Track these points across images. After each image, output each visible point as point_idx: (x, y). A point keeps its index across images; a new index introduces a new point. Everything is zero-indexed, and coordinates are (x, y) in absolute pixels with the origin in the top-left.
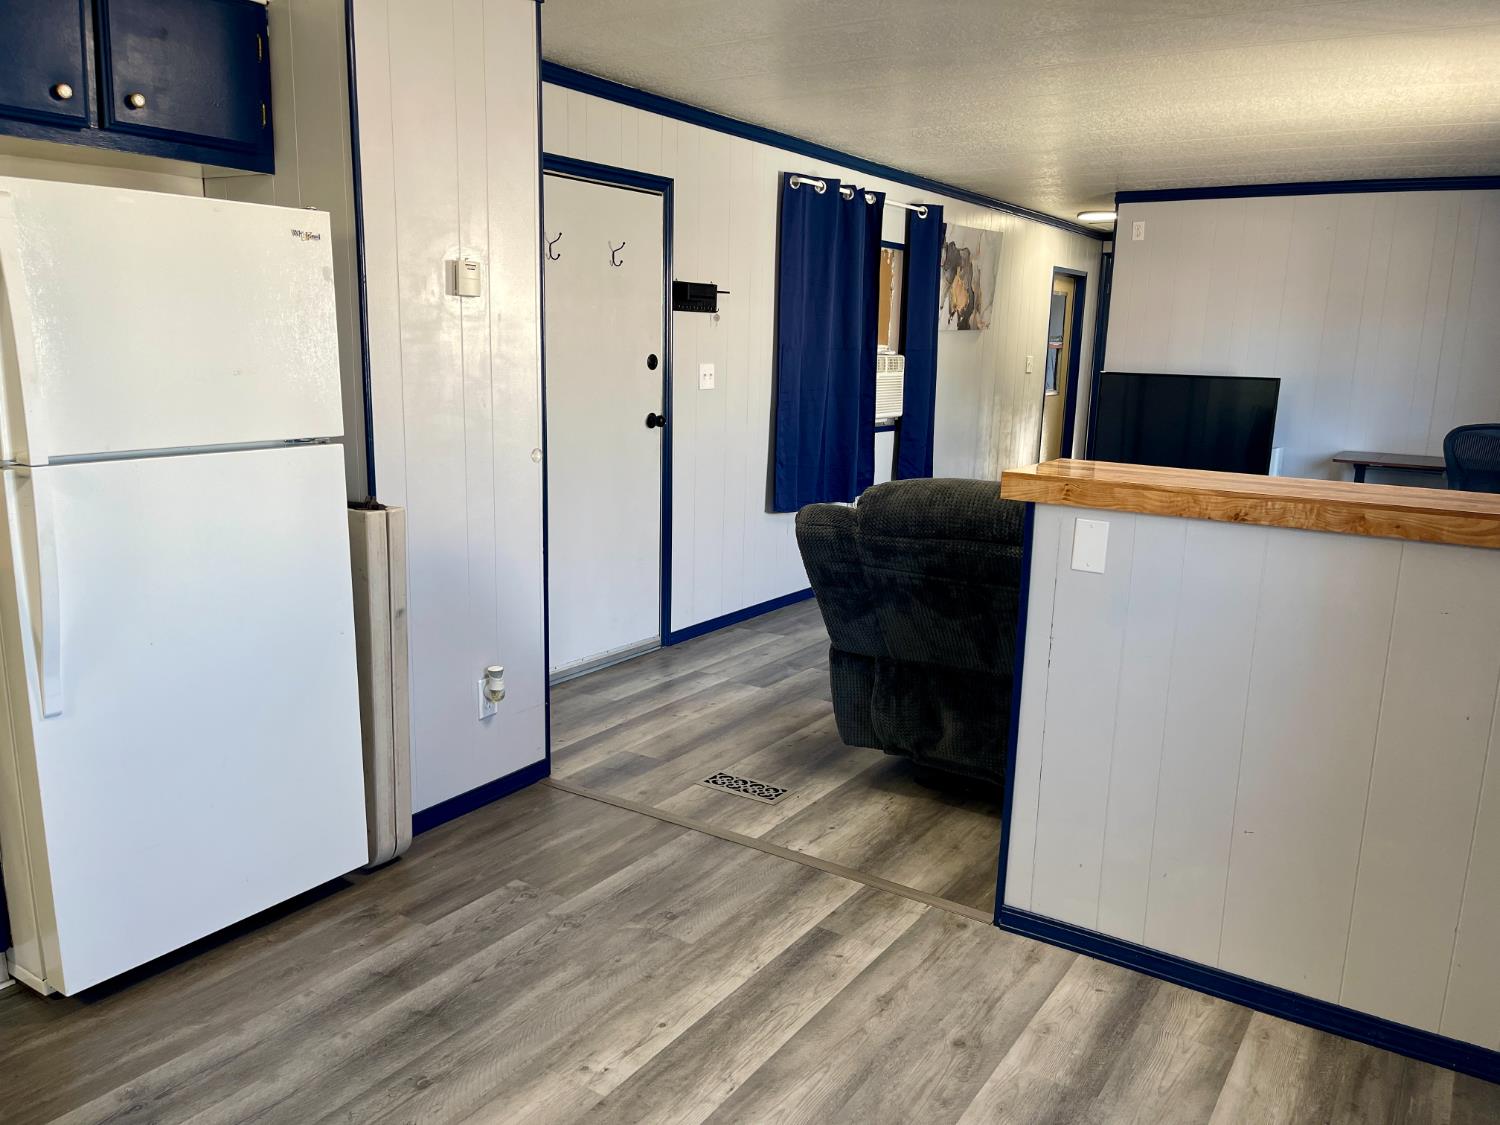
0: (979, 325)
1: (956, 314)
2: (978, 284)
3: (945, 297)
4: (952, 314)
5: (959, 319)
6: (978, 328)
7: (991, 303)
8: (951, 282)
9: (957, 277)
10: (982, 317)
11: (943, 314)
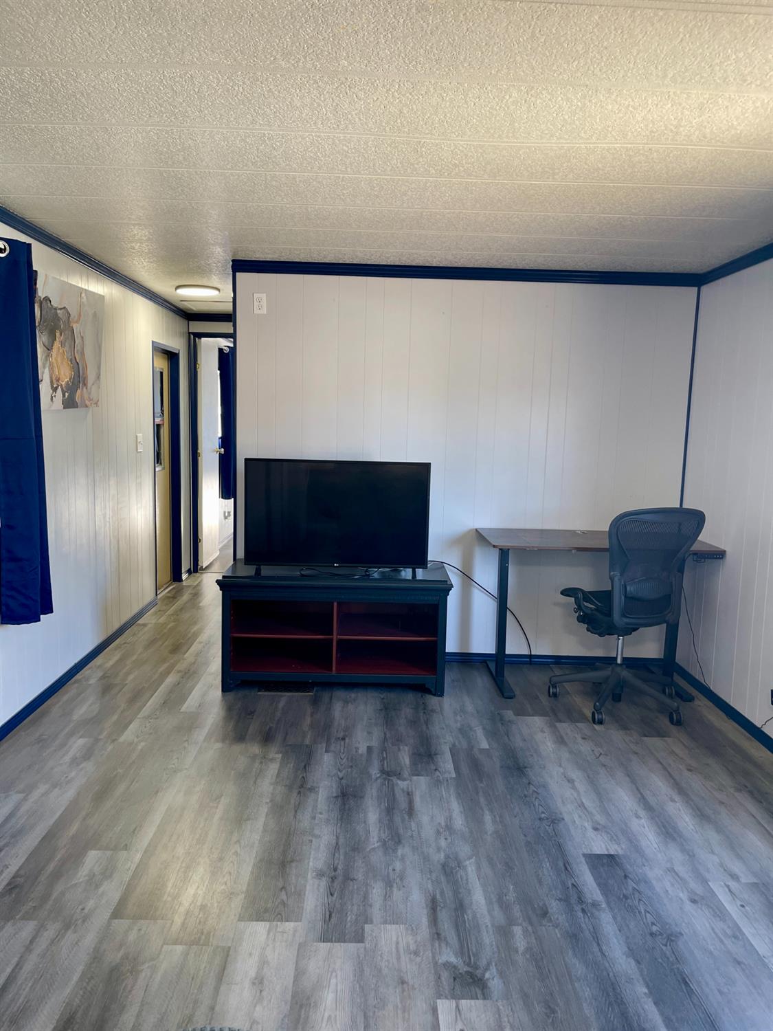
0: (87, 402)
1: (59, 389)
2: (83, 354)
3: (44, 367)
4: (55, 390)
5: (64, 396)
6: (86, 406)
7: (98, 377)
8: (49, 348)
9: (57, 344)
10: (90, 393)
11: (45, 389)
